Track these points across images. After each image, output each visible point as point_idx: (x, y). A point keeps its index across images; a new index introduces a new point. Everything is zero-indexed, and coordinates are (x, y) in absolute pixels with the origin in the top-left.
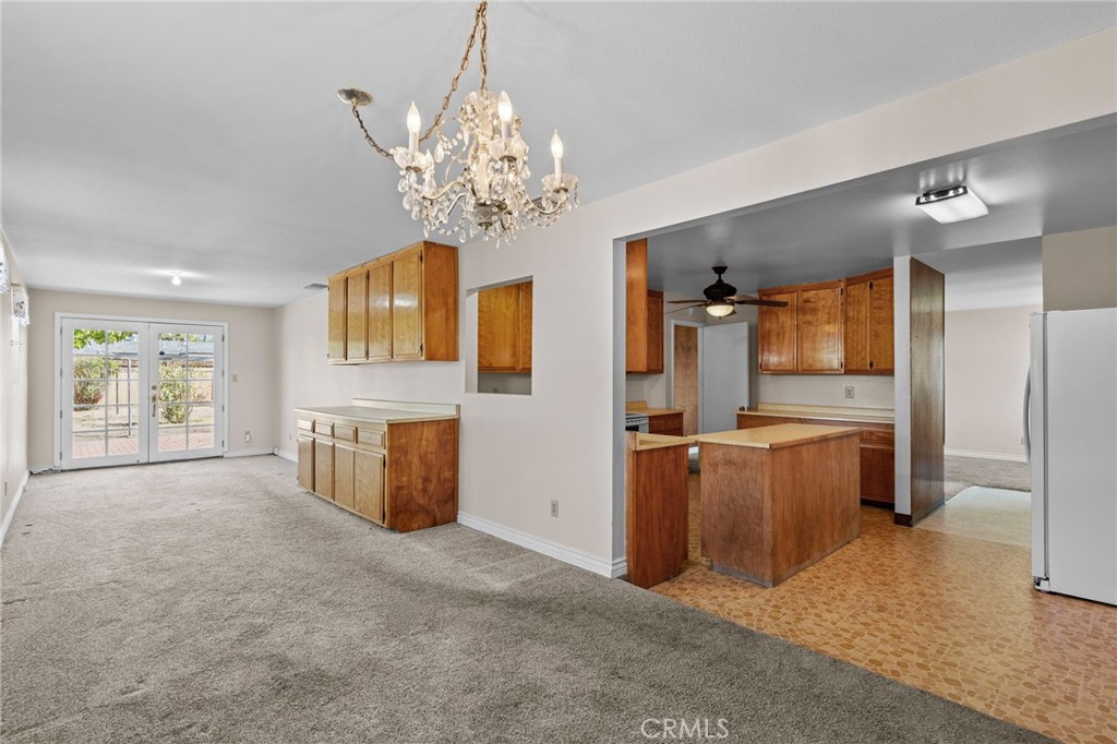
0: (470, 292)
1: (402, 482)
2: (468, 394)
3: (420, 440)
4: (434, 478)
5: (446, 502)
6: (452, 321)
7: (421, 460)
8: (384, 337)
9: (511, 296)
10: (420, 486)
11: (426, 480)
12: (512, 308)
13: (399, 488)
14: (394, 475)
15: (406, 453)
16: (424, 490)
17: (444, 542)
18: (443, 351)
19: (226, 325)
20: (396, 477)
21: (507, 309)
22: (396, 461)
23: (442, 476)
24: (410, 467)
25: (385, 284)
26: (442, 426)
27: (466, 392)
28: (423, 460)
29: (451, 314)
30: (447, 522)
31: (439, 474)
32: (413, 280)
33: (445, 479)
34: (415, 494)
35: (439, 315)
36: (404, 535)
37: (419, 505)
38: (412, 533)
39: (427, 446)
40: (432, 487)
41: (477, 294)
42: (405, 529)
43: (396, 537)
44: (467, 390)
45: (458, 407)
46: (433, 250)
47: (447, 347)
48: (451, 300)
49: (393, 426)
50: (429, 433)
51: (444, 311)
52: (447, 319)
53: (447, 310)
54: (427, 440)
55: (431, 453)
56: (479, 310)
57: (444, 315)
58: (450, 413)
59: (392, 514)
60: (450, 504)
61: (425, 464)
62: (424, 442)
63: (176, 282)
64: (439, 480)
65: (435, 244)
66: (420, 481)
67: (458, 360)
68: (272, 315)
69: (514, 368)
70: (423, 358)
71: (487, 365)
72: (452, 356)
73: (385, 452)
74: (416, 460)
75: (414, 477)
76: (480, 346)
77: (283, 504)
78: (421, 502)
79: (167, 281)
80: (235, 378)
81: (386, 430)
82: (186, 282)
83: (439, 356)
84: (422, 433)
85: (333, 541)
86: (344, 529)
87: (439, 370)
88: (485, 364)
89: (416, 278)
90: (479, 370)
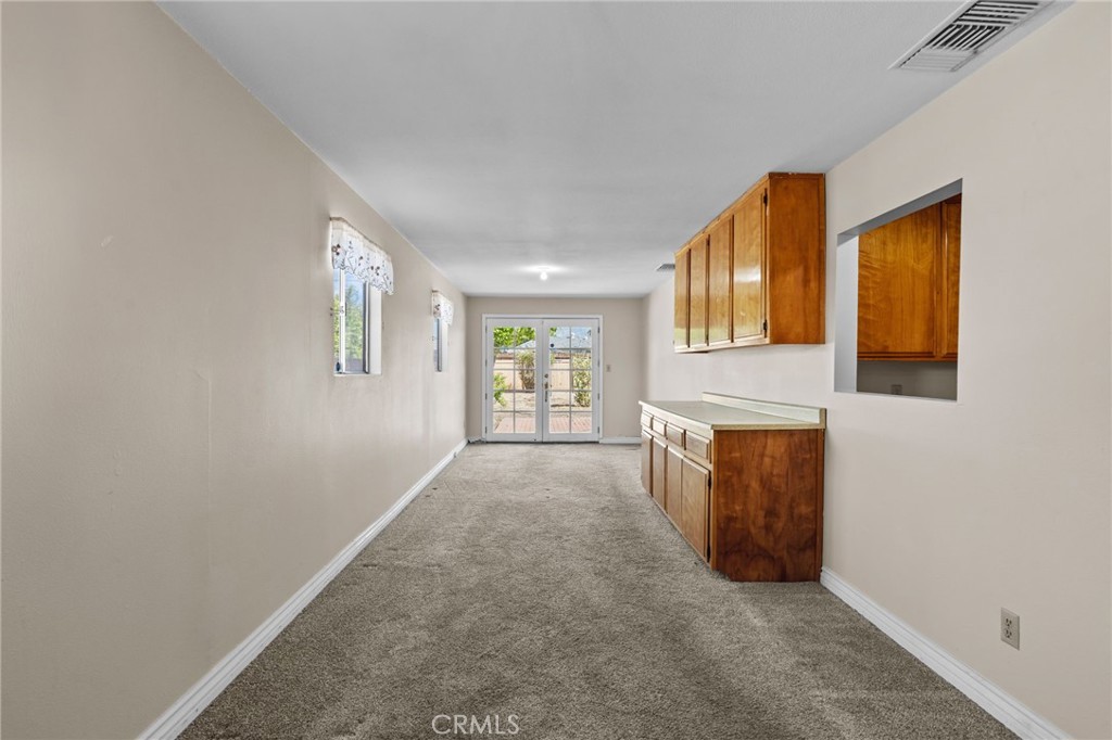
0: (845, 236)
1: (735, 512)
2: (839, 394)
3: (762, 456)
4: (783, 511)
5: (803, 550)
6: (813, 285)
7: (763, 483)
8: (723, 315)
9: (924, 241)
10: (761, 521)
11: (771, 513)
12: (929, 258)
13: (730, 519)
14: (722, 500)
15: (740, 472)
16: (768, 528)
17: (789, 615)
18: (798, 329)
19: (601, 317)
20: (726, 504)
21: (918, 259)
22: (726, 482)
23: (796, 511)
24: (746, 492)
25: (725, 247)
26: (796, 439)
27: (836, 390)
28: (765, 483)
29: (812, 274)
30: (804, 579)
31: (791, 507)
32: (755, 232)
33: (800, 517)
34: (753, 530)
35: (792, 279)
36: (735, 585)
37: (759, 547)
38: (747, 584)
39: (772, 466)
40: (779, 525)
41: (856, 239)
42: (736, 576)
43: (724, 586)
44: (839, 386)
45: (824, 413)
46: (784, 184)
47: (806, 323)
48: (812, 255)
49: (722, 435)
50: (775, 448)
51: (800, 271)
52: (806, 282)
53: (806, 270)
54: (773, 457)
55: (779, 476)
56: (861, 266)
57: (800, 279)
58: (811, 420)
59: (719, 553)
60: (809, 553)
61: (770, 491)
62: (767, 460)
63: (544, 277)
64: (791, 515)
65: (787, 174)
66: (761, 514)
67: (824, 343)
68: (639, 304)
69: (929, 355)
70: (767, 341)
71: (879, 349)
72: (813, 334)
73: (711, 467)
74: (755, 485)
75: (751, 508)
76: (861, 320)
77: (621, 506)
78: (763, 543)
79: (535, 278)
80: (609, 368)
81: (712, 438)
82: (553, 278)
83: (792, 336)
84: (765, 447)
85: (646, 571)
86: (665, 555)
87: (794, 357)
88: (875, 347)
89: (759, 229)
90: (860, 357)
